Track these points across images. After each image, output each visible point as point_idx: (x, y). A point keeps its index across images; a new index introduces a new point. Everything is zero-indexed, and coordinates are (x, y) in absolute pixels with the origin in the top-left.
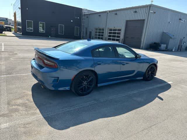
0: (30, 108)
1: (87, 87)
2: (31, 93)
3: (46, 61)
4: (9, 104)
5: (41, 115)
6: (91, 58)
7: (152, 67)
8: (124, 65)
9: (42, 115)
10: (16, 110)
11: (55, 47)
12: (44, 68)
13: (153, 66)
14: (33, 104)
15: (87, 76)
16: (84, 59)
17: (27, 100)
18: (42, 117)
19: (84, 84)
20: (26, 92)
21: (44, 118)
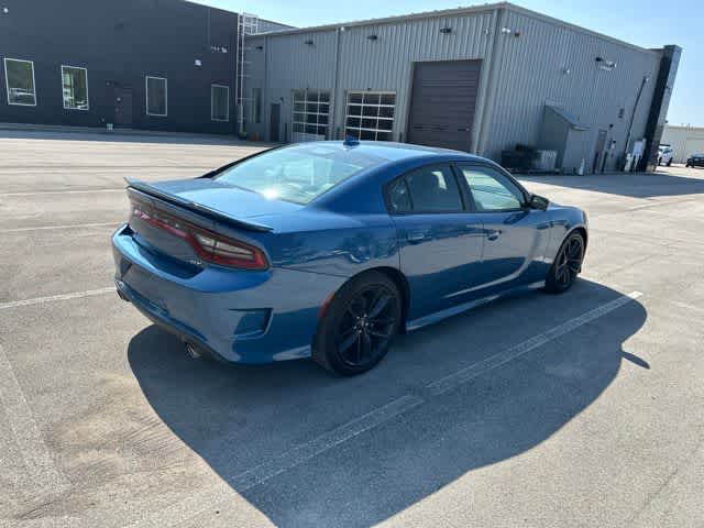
0: (160, 452)
1: (372, 337)
2: (132, 381)
3: (207, 242)
4: (53, 443)
5: (222, 484)
6: (385, 217)
7: (573, 242)
8: (496, 237)
9: (231, 483)
10: (103, 474)
11: (211, 175)
12: (201, 270)
13: (579, 237)
14: (164, 434)
15: (369, 295)
16: (359, 224)
17: (132, 415)
18: (233, 493)
19: (360, 327)
20: (112, 376)
21: (243, 494)
